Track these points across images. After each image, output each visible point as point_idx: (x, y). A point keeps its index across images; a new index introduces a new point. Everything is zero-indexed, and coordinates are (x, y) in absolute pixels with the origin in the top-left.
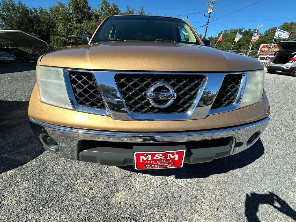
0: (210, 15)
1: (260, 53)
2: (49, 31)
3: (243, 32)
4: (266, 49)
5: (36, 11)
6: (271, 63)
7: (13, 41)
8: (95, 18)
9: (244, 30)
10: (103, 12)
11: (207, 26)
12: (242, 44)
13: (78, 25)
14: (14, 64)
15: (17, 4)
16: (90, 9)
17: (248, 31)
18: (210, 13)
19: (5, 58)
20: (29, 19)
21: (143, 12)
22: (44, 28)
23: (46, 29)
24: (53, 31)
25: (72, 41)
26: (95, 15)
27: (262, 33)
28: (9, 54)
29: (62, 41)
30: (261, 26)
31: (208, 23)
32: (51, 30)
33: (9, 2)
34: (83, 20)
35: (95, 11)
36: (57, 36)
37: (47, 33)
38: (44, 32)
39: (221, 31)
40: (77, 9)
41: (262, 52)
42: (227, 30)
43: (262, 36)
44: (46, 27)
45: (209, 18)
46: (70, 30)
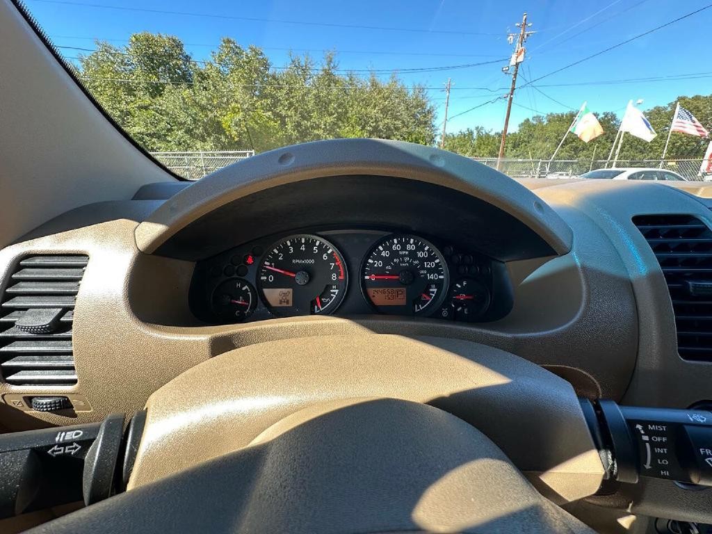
0: (516, 71)
1: (708, 168)
10: (224, 69)
11: (511, 99)
13: (149, 100)
16: (189, 61)
18: (517, 65)
21: (332, 65)
31: (513, 89)
42: (540, 117)
45: (515, 77)
46: (128, 113)
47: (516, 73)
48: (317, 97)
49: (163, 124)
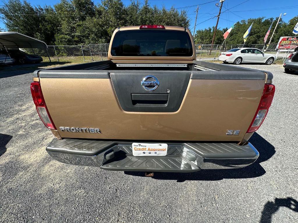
0: (222, 5)
1: (279, 47)
2: (54, 30)
3: (263, 21)
4: (287, 41)
5: (42, 10)
6: (290, 61)
7: (14, 42)
8: (98, 14)
9: (264, 19)
10: (107, 8)
11: (219, 18)
12: (261, 36)
13: (81, 23)
14: (12, 66)
15: (23, 4)
16: (93, 5)
17: (269, 20)
18: (222, 2)
19: (3, 61)
20: (34, 19)
21: (147, 4)
22: (49, 27)
23: (50, 28)
24: (58, 29)
25: (76, 39)
26: (98, 11)
27: (286, 22)
28: (6, 57)
29: (66, 39)
30: (285, 14)
31: (220, 13)
32: (55, 28)
33: (15, 2)
34: (86, 17)
35: (98, 7)
36: (61, 34)
37: (52, 32)
38: (49, 31)
39: (238, 22)
40: (80, 5)
41: (282, 46)
42: (245, 20)
43: (286, 25)
44: (50, 26)
45: (221, 8)
46: (74, 28)
47: (222, 6)
48: (142, 18)
49: (86, 32)
